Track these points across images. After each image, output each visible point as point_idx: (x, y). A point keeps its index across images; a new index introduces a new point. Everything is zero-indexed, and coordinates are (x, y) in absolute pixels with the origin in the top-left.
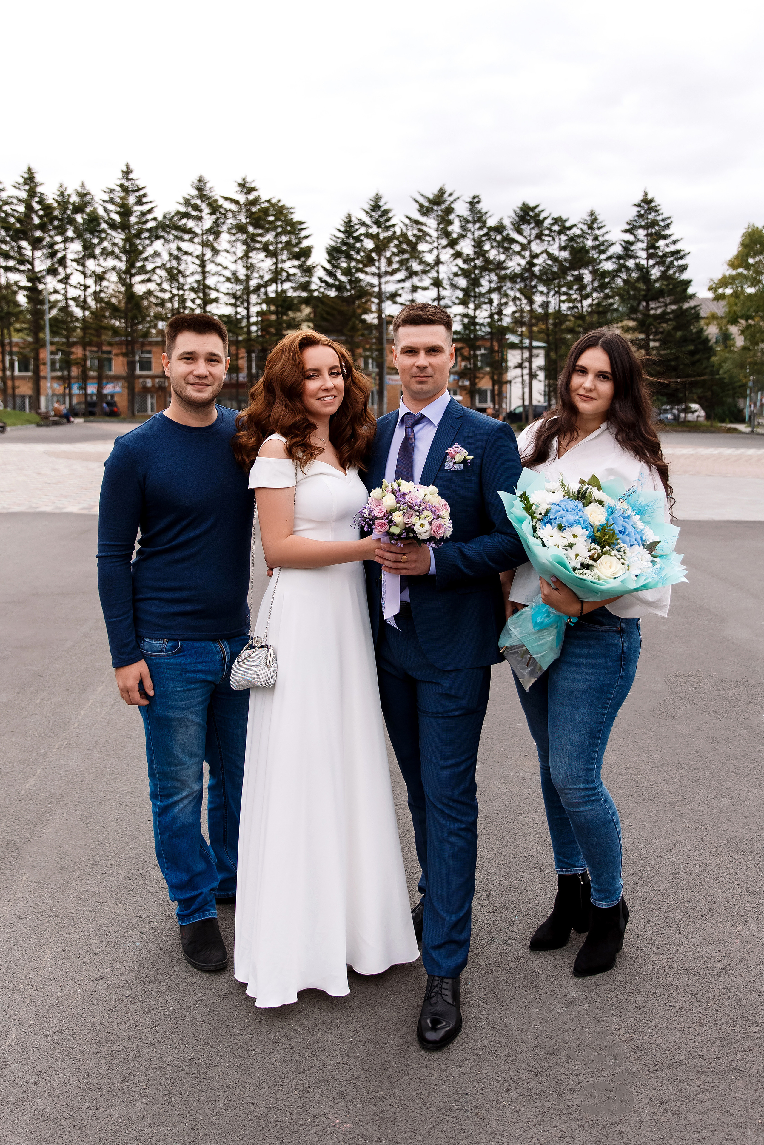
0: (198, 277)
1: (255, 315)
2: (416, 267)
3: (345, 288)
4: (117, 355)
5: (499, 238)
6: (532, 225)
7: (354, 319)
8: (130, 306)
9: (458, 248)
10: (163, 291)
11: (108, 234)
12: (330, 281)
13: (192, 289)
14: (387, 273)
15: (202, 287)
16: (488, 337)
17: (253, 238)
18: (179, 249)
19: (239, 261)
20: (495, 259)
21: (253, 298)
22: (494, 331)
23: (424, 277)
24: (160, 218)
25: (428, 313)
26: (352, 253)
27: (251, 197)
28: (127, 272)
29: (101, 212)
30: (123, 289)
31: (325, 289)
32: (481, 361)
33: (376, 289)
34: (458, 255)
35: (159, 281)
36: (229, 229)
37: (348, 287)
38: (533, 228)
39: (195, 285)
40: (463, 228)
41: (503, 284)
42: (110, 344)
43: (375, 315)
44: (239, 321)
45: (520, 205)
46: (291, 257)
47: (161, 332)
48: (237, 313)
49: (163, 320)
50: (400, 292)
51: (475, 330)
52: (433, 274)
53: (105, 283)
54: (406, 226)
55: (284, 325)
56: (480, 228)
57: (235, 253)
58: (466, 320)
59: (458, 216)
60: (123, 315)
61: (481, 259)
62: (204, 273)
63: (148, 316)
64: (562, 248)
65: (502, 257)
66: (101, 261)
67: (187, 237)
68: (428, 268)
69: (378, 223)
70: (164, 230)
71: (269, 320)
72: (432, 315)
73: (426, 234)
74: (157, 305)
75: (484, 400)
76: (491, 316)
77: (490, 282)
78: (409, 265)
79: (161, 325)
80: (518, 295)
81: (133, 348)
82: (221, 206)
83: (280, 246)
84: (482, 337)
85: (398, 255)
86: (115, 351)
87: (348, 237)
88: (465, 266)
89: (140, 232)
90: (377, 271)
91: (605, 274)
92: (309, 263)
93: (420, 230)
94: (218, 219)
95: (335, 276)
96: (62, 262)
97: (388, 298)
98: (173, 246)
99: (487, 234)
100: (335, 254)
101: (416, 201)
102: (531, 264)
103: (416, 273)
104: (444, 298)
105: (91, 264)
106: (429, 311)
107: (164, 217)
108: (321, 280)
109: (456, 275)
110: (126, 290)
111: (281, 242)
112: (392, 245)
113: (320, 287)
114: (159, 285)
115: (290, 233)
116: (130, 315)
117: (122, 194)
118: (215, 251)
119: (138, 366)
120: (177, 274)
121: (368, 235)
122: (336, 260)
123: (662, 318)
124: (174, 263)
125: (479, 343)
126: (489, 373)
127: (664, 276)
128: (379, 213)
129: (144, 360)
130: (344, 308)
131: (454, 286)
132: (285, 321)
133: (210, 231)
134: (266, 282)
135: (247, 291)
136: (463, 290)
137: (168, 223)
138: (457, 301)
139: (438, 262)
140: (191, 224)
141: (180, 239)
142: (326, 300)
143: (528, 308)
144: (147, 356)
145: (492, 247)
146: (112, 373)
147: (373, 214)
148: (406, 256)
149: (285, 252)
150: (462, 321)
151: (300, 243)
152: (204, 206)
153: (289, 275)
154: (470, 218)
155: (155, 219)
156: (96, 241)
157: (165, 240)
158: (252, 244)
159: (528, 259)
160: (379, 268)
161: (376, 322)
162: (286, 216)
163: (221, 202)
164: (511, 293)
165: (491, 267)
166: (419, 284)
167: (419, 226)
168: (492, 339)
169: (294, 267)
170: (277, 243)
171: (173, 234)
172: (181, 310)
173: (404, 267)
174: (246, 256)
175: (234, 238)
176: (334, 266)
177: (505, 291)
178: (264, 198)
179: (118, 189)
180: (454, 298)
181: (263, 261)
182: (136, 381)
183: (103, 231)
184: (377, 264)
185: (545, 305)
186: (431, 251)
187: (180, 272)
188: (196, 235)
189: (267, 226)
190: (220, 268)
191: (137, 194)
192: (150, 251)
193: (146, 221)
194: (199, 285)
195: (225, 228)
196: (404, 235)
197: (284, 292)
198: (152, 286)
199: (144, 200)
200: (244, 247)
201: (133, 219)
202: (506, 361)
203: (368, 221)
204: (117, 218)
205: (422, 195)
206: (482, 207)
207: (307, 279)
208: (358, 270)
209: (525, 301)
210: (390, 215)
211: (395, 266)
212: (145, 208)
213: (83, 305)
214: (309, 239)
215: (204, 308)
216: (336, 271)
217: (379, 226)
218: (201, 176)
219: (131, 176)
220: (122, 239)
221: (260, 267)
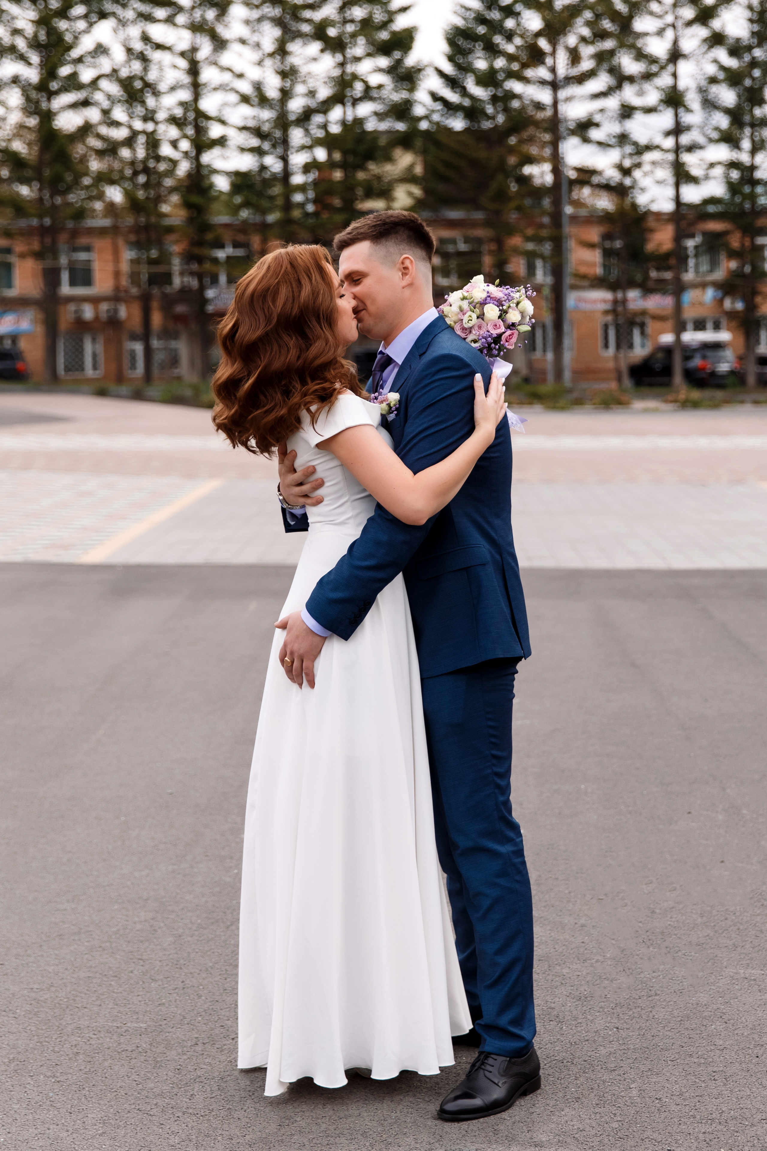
0: (185, 95)
1: (301, 170)
3: (483, 111)
4: (22, 256)
7: (500, 177)
8: (47, 157)
9: (716, 24)
12: (453, 97)
13: (173, 120)
14: (569, 80)
15: (191, 116)
17: (294, 13)
18: (146, 38)
19: (268, 62)
21: (297, 136)
23: (647, 86)
26: (498, 39)
30: (33, 122)
31: (442, 115)
33: (548, 113)
34: (717, 39)
35: (106, 104)
39: (179, 112)
43: (547, 167)
44: (268, 183)
46: (371, 49)
47: (111, 208)
48: (263, 168)
50: (597, 118)
52: (665, 80)
55: (360, 192)
57: (258, 45)
58: (735, 175)
60: (35, 175)
62: (196, 87)
63: (86, 173)
67: (161, 13)
71: (330, 181)
74: (102, 153)
78: (615, 61)
81: (54, 242)
83: (350, 28)
85: (592, 43)
86: (19, 247)
87: (489, 8)
88: (732, 63)
90: (547, 76)
92: (411, 60)
95: (464, 89)
97: (573, 132)
98: (134, 32)
100: (461, 42)
103: (631, 79)
104: (688, 128)
108: (436, 97)
109: (713, 80)
111: (352, 21)
112: (579, 21)
114: (106, 113)
116: (47, 173)
118: (219, 43)
119: (65, 276)
120: (142, 90)
121: (531, 3)
129: (79, 266)
130: (481, 153)
131: (709, 105)
132: (360, 183)
135: (284, 123)
136: (727, 111)
138: (715, 135)
141: (148, 18)
142: (444, 138)
144: (83, 256)
146: (13, 293)
148: (609, 44)
149: (361, 41)
150: (727, 176)
151: (391, 21)
153: (368, 88)
157: (119, 20)
158: (294, 26)
160: (553, 70)
161: (549, 179)
166: (636, 101)
169: (380, 70)
170: (345, 22)
171: (134, 9)
172: (151, 164)
173: (605, 66)
174: (281, 51)
175: (255, 14)
181: (315, 59)
182: (62, 308)
184: (549, 61)
186: (660, 32)
187: (147, 85)
188: (180, 9)
190: (227, 77)
192: (87, 44)
197: (359, 122)
198: (93, 115)
200: (277, 32)
207: (404, 95)
208: (511, 75)
211: (586, 65)
214: (409, 13)
215: (197, 158)
216: (465, 78)
220: (33, 22)
221: (309, 73)
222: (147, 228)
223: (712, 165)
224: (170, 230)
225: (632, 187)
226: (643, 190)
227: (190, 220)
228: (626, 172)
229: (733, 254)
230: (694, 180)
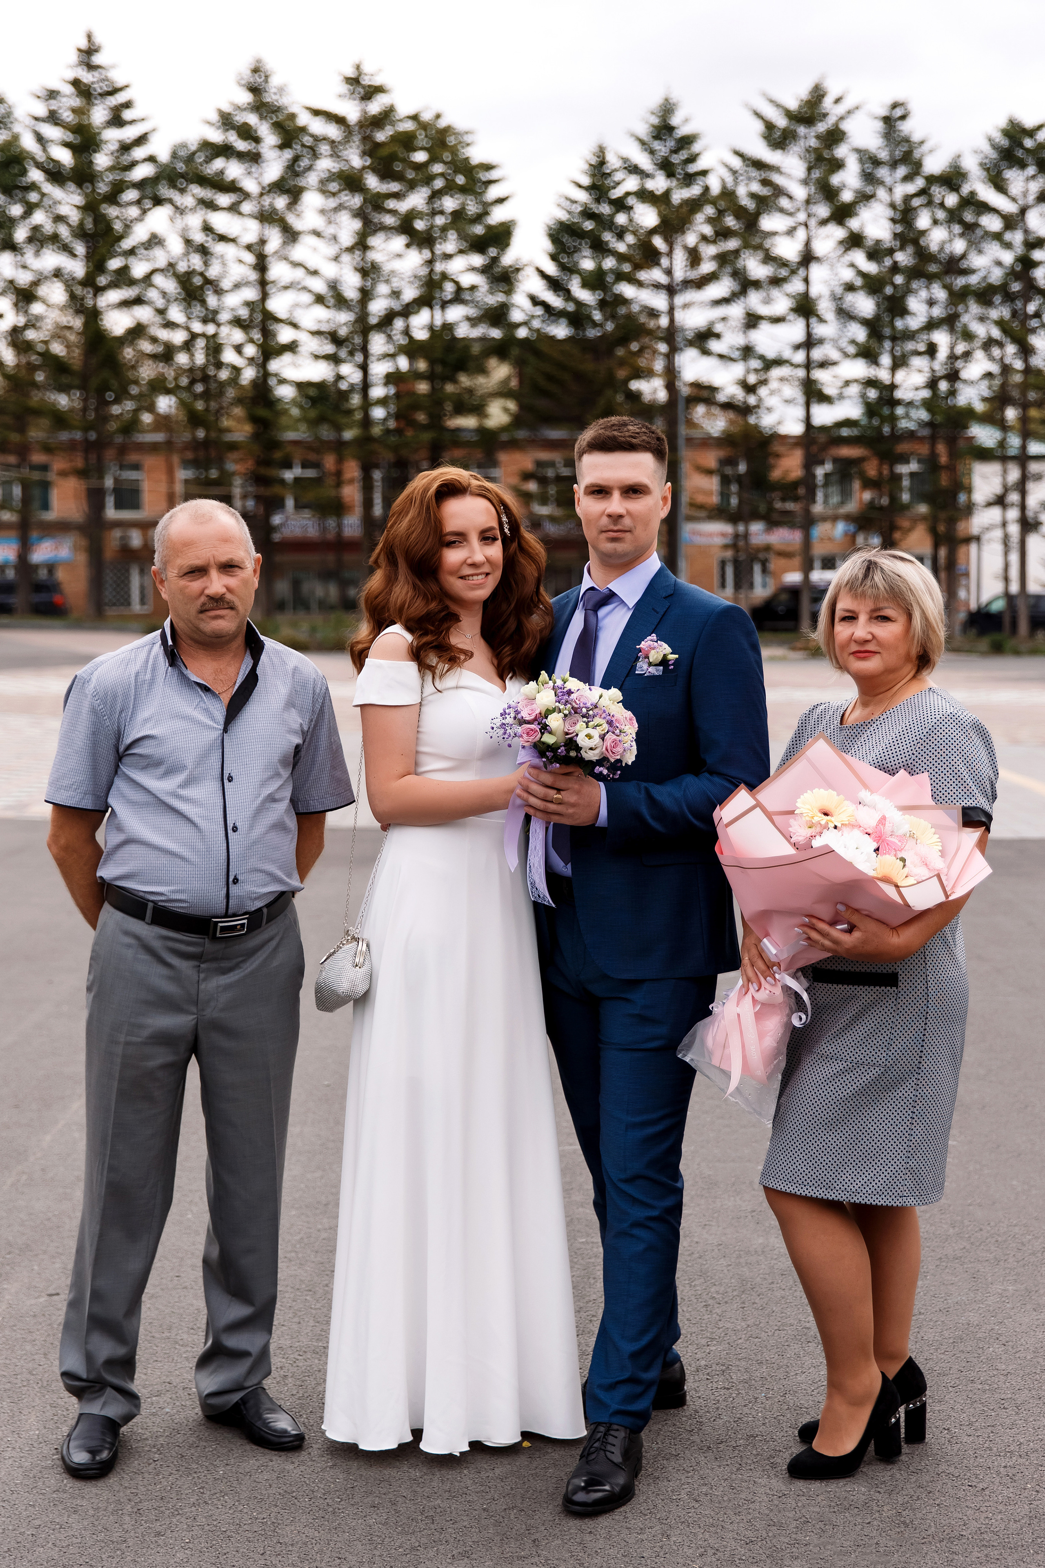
0: (251, 294)
1: (382, 381)
2: (756, 269)
3: (589, 318)
4: (63, 474)
5: (951, 200)
6: (1031, 170)
9: (854, 224)
10: (170, 325)
11: (43, 195)
12: (555, 301)
13: (237, 322)
15: (258, 317)
16: (926, 432)
17: (376, 202)
18: (207, 228)
19: (346, 258)
20: (942, 249)
21: (378, 343)
22: (939, 419)
23: (775, 293)
24: (164, 156)
27: (375, 107)
28: (89, 281)
29: (28, 143)
30: (78, 323)
32: (911, 490)
33: (664, 321)
35: (160, 303)
36: (323, 182)
37: (597, 316)
38: (1033, 177)
39: (244, 313)
40: (869, 178)
41: (961, 308)
42: (48, 449)
43: (661, 382)
44: (344, 396)
45: (1003, 123)
46: (463, 246)
48: (339, 378)
49: (168, 392)
50: (718, 328)
51: (893, 419)
52: (796, 286)
53: (37, 308)
54: (734, 172)
55: (449, 406)
56: (907, 178)
57: (335, 238)
58: (872, 394)
59: (858, 151)
60: (77, 382)
61: (910, 250)
62: (263, 283)
65: (959, 246)
66: (29, 257)
67: (224, 200)
68: (784, 272)
69: (667, 167)
70: (173, 185)
71: (413, 393)
73: (779, 192)
74: (156, 358)
76: (932, 384)
77: (931, 303)
78: (740, 263)
79: (165, 404)
80: (996, 333)
81: (100, 459)
82: (303, 130)
83: (440, 221)
84: (911, 435)
85: (714, 242)
86: (58, 464)
87: (598, 201)
88: (871, 268)
89: (118, 188)
90: (663, 279)
93: (765, 182)
94: (296, 159)
97: (691, 343)
98: (194, 221)
99: (922, 192)
100: (566, 241)
101: (758, 115)
102: (1027, 263)
103: (756, 284)
104: (821, 341)
105: (5, 263)
107: (174, 155)
108: (535, 301)
109: (850, 288)
110: (86, 324)
111: (443, 213)
112: (700, 218)
113: (533, 317)
114: (161, 312)
115: (464, 190)
116: (94, 382)
117: (77, 102)
118: (291, 235)
119: (110, 499)
120: (202, 288)
121: (644, 195)
122: (570, 254)
124: (196, 261)
125: (903, 447)
126: (924, 518)
128: (671, 144)
129: (125, 486)
130: (588, 366)
131: (845, 315)
132: (449, 397)
133: (279, 187)
134: (408, 305)
135: (363, 327)
136: (865, 322)
137: (181, 167)
138: (851, 349)
139: (808, 258)
140: (234, 170)
141: (211, 206)
142: (544, 348)
143: (1018, 365)
145: (935, 222)
146: (51, 516)
147: (657, 145)
148: (732, 244)
149: (452, 235)
150: (863, 396)
151: (486, 213)
152: (264, 130)
153: (459, 289)
154: (884, 155)
155: (151, 159)
156: (16, 210)
159: (1019, 250)
160: (669, 272)
161: (663, 396)
162: (454, 151)
163: (304, 119)
164: (980, 330)
165: (933, 268)
166: (763, 310)
167: (764, 175)
168: (933, 439)
169: (473, 269)
170: (434, 213)
171: (193, 195)
172: (211, 371)
173: (729, 269)
174: (361, 244)
176: (563, 267)
177: (965, 326)
178: (404, 109)
179: (68, 89)
180: (844, 343)
181: (399, 256)
182: (107, 534)
183: (33, 187)
184: (665, 262)
186: (791, 232)
187: (208, 281)
188: (246, 196)
189: (410, 175)
190: (299, 273)
191: (113, 101)
193: (133, 164)
194: (252, 311)
195: (312, 179)
196: (728, 194)
197: (448, 327)
199: (127, 115)
201: (102, 160)
202: (969, 490)
203: (644, 161)
204: (64, 157)
205: (772, 101)
206: (912, 128)
207: (500, 298)
208: (620, 277)
209: (1011, 349)
210: (696, 147)
211: (707, 267)
212: (129, 133)
214: (506, 205)
217: (670, 175)
218: (259, 61)
219: (97, 59)
220: (78, 207)
221: (393, 272)
222: (206, 444)
223: (847, 383)
224: (233, 446)
225: (757, 406)
226: (769, 410)
227: (256, 436)
228: (750, 389)
229: (868, 484)
230: (826, 400)
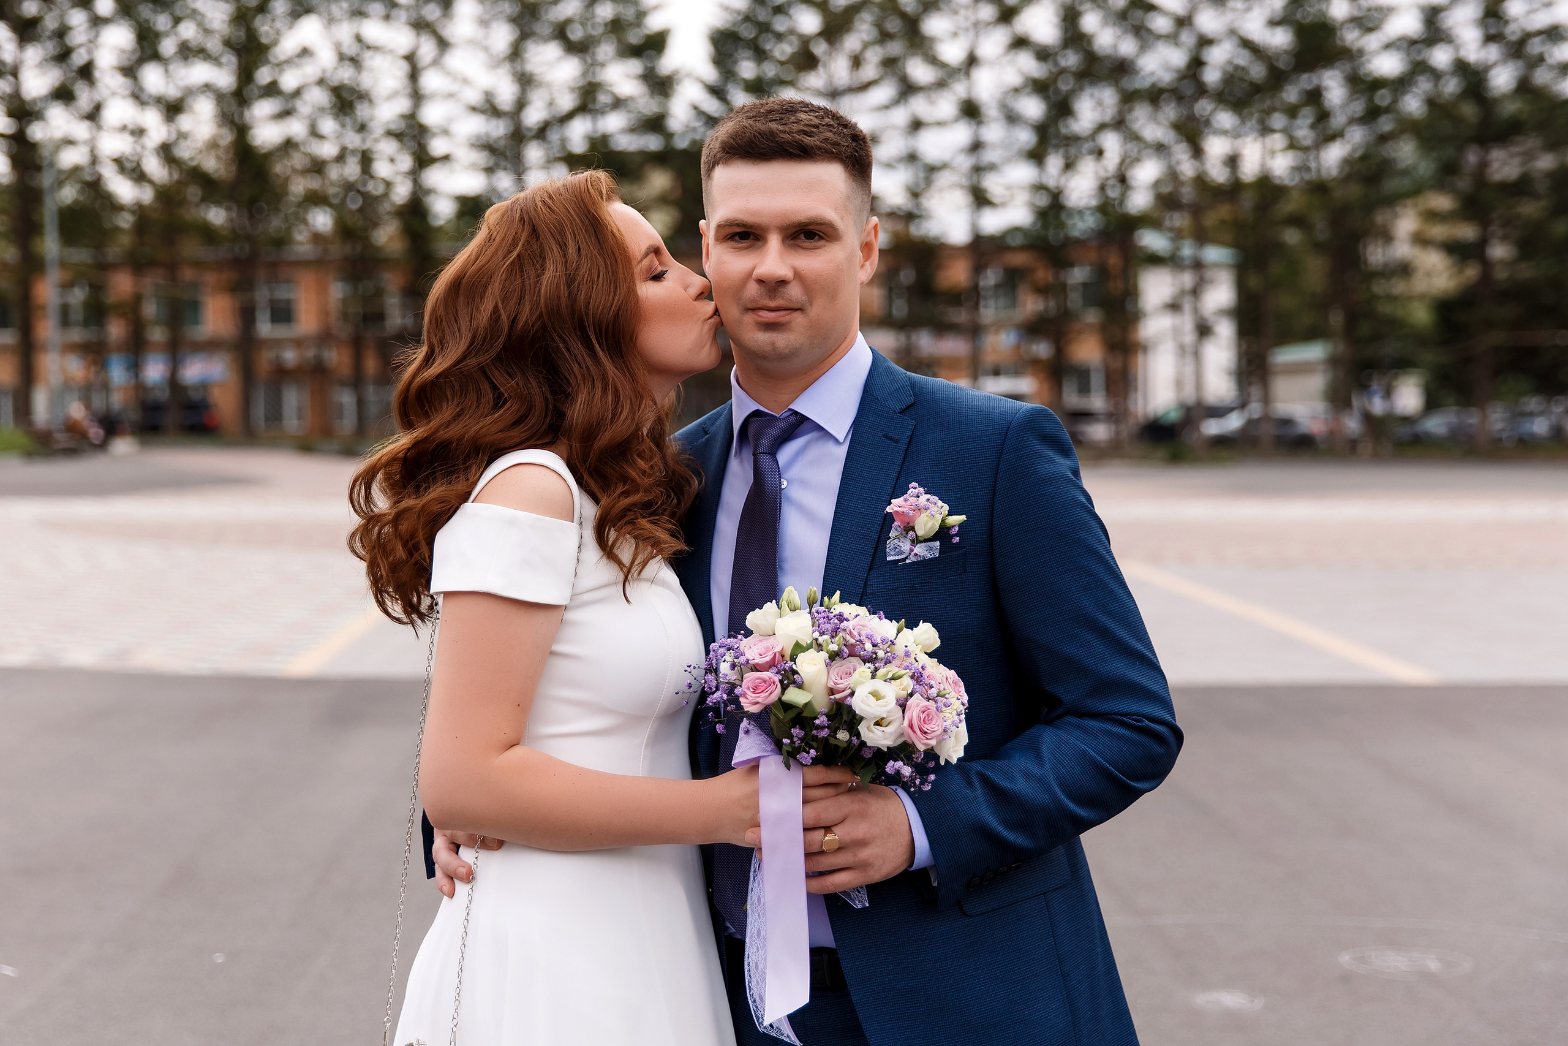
4: (214, 292)
8: (246, 176)
9: (1020, 25)
10: (320, 139)
14: (850, 89)
15: (411, 129)
16: (1094, 241)
19: (501, 67)
20: (1110, 51)
21: (534, 153)
22: (1109, 226)
23: (939, 97)
25: (795, 127)
26: (767, 43)
28: (238, 93)
30: (227, 137)
31: (701, 128)
32: (1079, 297)
34: (1020, 43)
35: (311, 115)
39: (397, 124)
41: (1130, 112)
42: (198, 265)
47: (317, 237)
49: (322, 205)
51: (1064, 225)
52: (959, 89)
53: (186, 122)
57: (490, 47)
58: (1041, 200)
60: (228, 197)
61: (1077, 52)
62: (416, 94)
63: (289, 197)
64: (1273, 23)
65: (1129, 47)
66: (177, 70)
67: (376, 8)
68: (949, 76)
72: (805, 133)
74: (305, 172)
75: (1084, 389)
76: (1102, 189)
77: (1099, 106)
78: (903, 68)
79: (319, 219)
80: (1167, 136)
81: (250, 275)
84: (1080, 243)
85: (878, 46)
86: (208, 281)
88: (1040, 71)
91: (1378, 84)
92: (664, 66)
95: (728, 99)
96: (86, 72)
98: (346, 31)
102: (1196, 63)
103: (919, 89)
104: (989, 145)
105: (153, 78)
106: (798, 121)
109: (1017, 90)
110: (235, 139)
112: (860, 23)
113: (691, 124)
114: (312, 124)
118: (443, 44)
119: (263, 316)
122: (731, 61)
123: (1521, 187)
125: (1072, 255)
126: (1092, 327)
127: (1524, 87)
131: (1012, 118)
134: (564, 114)
135: (519, 136)
136: (1033, 126)
139: (972, 61)
141: (362, 14)
143: (1191, 171)
144: (285, 292)
146: (202, 334)
148: (897, 48)
149: (609, 42)
150: (1032, 202)
151: (640, 21)
153: (615, 98)
156: (164, 24)
157: (327, 16)
158: (531, 25)
159: (1190, 50)
160: (829, 78)
164: (1150, 134)
165: (1101, 70)
166: (927, 115)
168: (1102, 246)
169: (629, 77)
172: (364, 186)
173: (891, 75)
174: (516, 53)
175: (487, 12)
176: (725, 75)
177: (1135, 128)
180: (1010, 147)
181: (555, 64)
182: (260, 353)
184: (825, 67)
185: (1233, 161)
186: (955, 36)
187: (360, 93)
188: (397, 5)
190: (455, 82)
192: (289, 44)
194: (404, 123)
197: (607, 139)
198: (297, 128)
200: (512, 33)
202: (1139, 297)
207: (660, 106)
208: (781, 81)
209: (1183, 153)
211: (870, 72)
213: (137, 175)
215: (418, 177)
216: (730, 86)
220: (226, 19)
223: (1013, 189)
224: (387, 263)
225: (921, 213)
226: (934, 218)
227: (411, 253)
228: (915, 196)
229: (1036, 289)
